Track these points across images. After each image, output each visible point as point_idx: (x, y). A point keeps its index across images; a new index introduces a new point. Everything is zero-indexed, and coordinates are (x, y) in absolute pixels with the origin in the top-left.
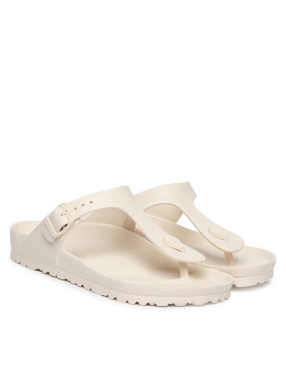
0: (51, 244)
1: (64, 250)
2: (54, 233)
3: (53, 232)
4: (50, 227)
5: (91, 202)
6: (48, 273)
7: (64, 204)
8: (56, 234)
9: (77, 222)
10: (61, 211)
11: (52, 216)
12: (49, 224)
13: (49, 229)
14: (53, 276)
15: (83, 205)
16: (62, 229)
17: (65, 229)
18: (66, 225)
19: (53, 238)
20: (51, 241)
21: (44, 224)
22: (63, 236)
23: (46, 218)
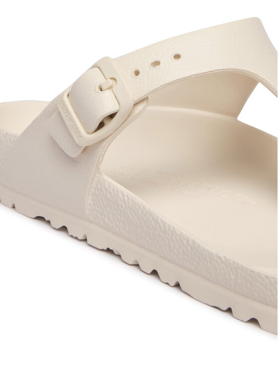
0: (73, 161)
1: (106, 177)
2: (80, 136)
3: (78, 132)
4: (72, 120)
5: (177, 57)
6: (64, 229)
7: (105, 60)
8: (86, 137)
9: (140, 107)
10: (100, 80)
11: (74, 93)
12: (67, 111)
13: (68, 123)
14: (76, 238)
15: (157, 63)
16: (101, 125)
17: (110, 126)
18: (112, 116)
19: (78, 146)
20: (74, 154)
21: (54, 111)
22: (104, 144)
23: (61, 96)
